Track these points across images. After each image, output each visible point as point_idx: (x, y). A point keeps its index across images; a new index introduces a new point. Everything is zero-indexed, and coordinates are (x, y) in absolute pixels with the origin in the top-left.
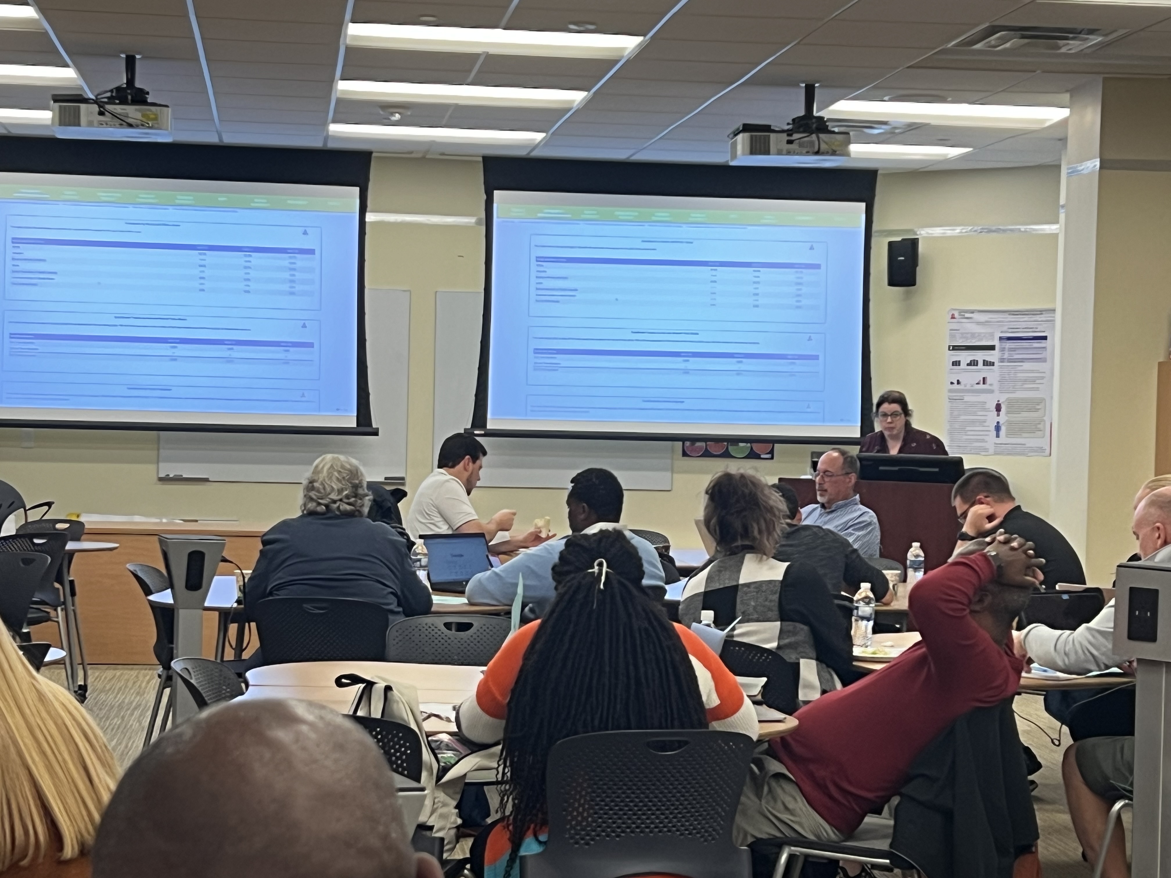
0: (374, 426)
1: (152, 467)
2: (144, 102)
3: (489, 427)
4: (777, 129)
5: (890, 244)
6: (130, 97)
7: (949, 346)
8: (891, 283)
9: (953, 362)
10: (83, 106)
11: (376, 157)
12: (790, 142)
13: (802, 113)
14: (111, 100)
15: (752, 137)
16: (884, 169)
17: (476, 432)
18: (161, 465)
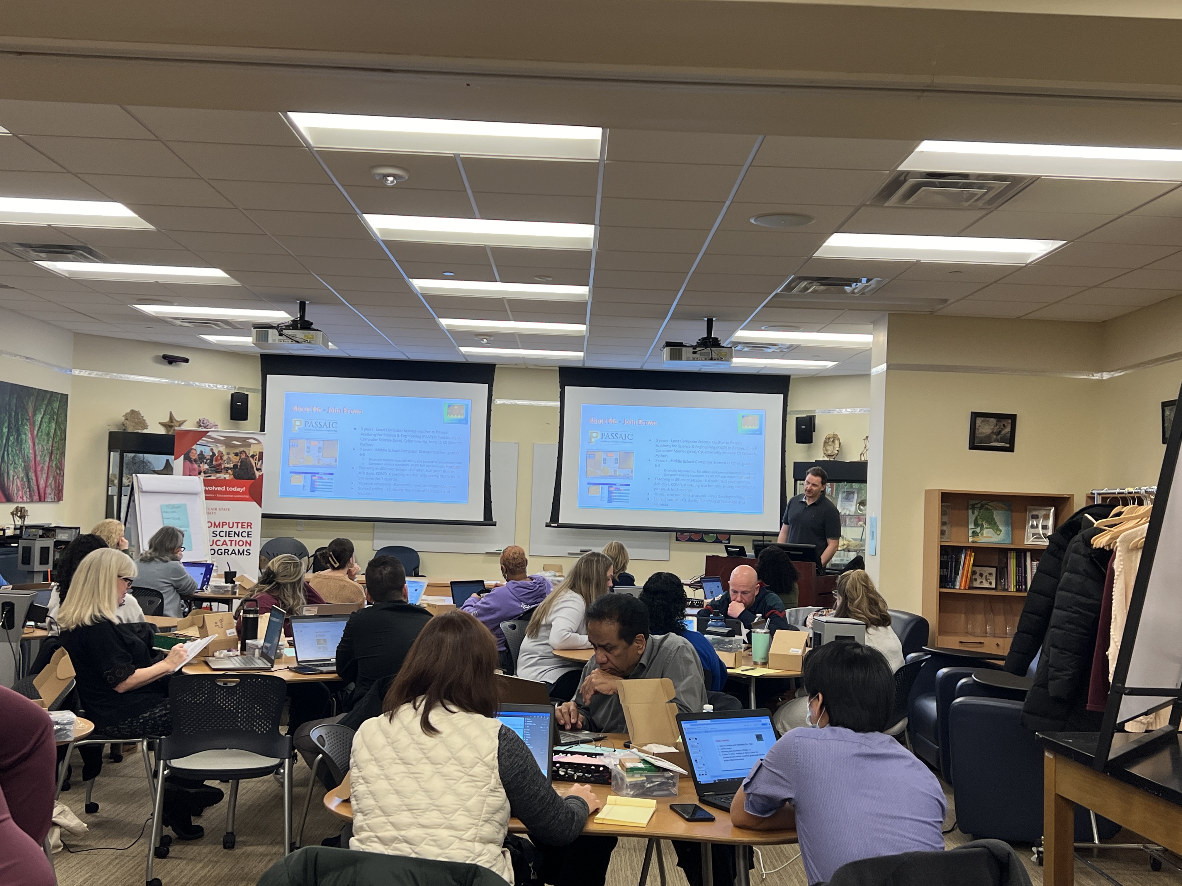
0: (494, 520)
1: (370, 542)
2: (309, 329)
3: (560, 522)
4: (688, 345)
5: (797, 418)
6: (299, 325)
8: (798, 442)
10: (270, 331)
11: (498, 368)
12: (694, 353)
13: (705, 336)
14: (288, 327)
15: (671, 349)
16: (794, 375)
17: (552, 525)
18: (375, 541)
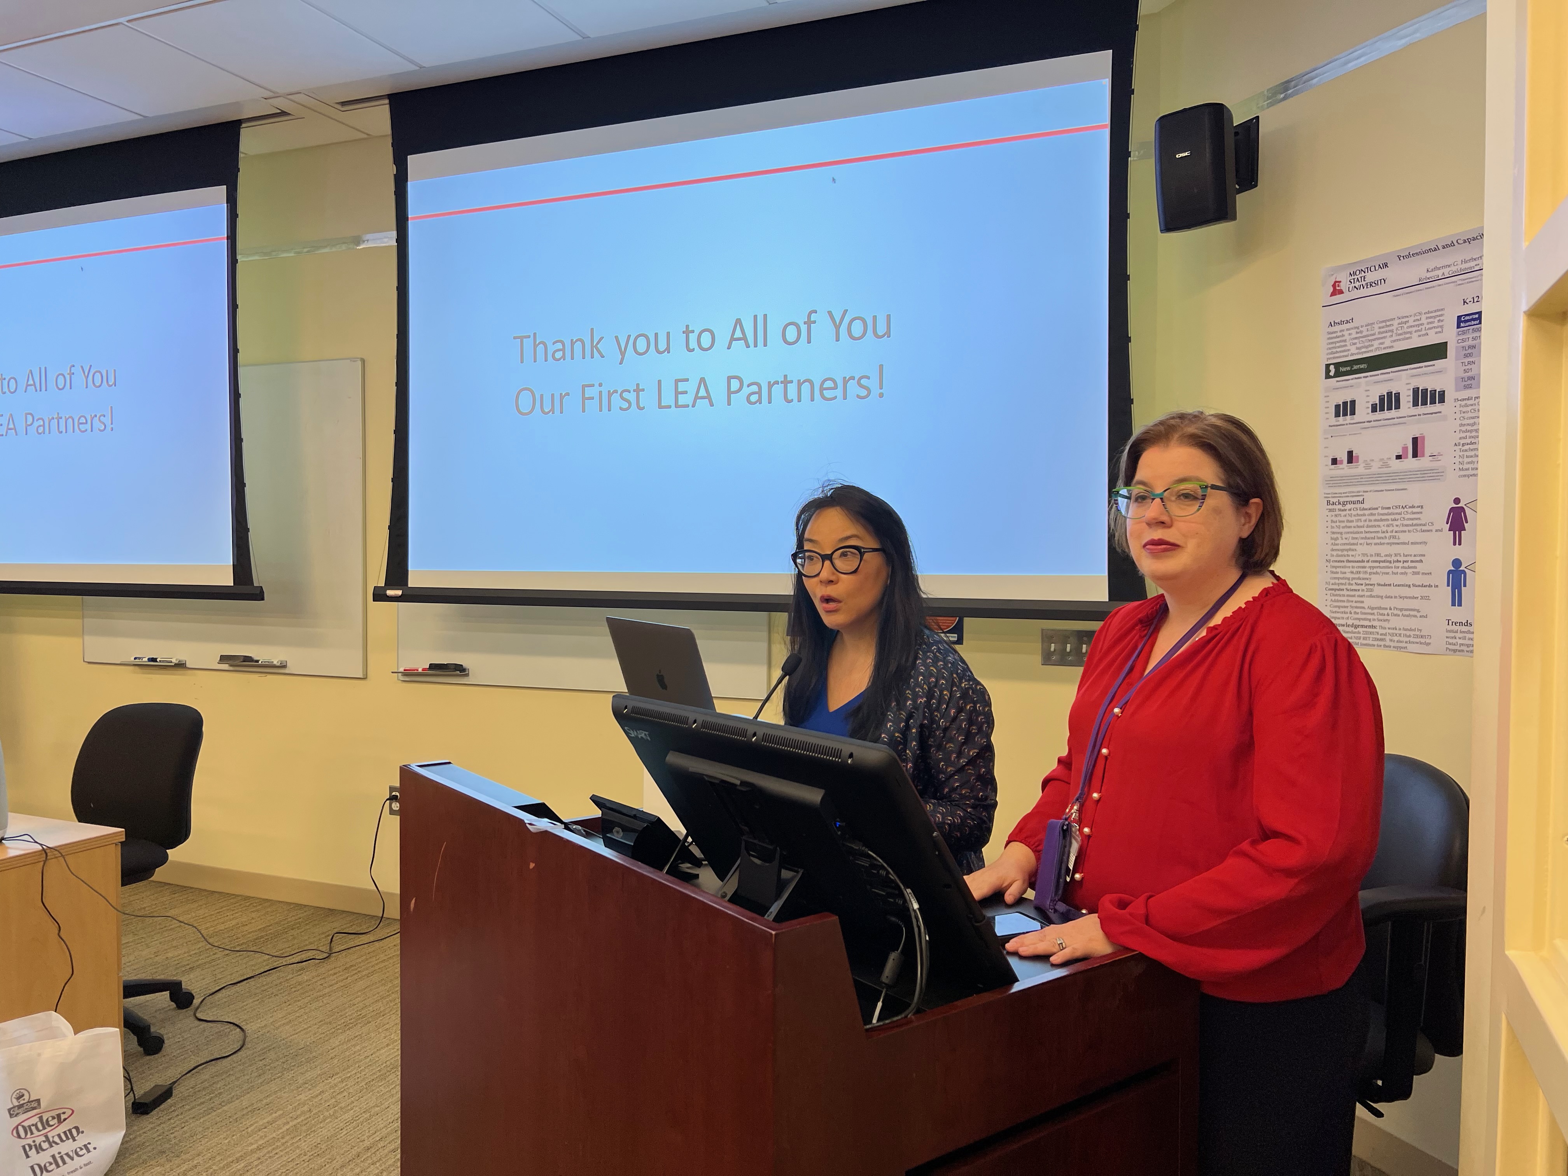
0: (257, 585)
3: (411, 584)
5: (1160, 125)
7: (1328, 366)
9: (1337, 407)
17: (392, 593)
